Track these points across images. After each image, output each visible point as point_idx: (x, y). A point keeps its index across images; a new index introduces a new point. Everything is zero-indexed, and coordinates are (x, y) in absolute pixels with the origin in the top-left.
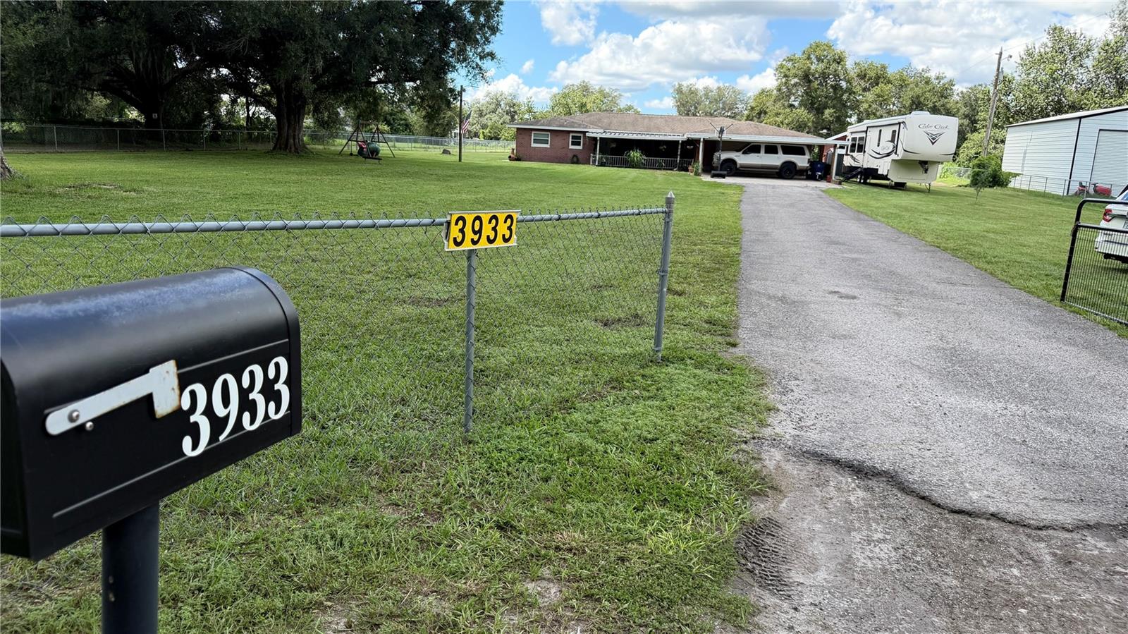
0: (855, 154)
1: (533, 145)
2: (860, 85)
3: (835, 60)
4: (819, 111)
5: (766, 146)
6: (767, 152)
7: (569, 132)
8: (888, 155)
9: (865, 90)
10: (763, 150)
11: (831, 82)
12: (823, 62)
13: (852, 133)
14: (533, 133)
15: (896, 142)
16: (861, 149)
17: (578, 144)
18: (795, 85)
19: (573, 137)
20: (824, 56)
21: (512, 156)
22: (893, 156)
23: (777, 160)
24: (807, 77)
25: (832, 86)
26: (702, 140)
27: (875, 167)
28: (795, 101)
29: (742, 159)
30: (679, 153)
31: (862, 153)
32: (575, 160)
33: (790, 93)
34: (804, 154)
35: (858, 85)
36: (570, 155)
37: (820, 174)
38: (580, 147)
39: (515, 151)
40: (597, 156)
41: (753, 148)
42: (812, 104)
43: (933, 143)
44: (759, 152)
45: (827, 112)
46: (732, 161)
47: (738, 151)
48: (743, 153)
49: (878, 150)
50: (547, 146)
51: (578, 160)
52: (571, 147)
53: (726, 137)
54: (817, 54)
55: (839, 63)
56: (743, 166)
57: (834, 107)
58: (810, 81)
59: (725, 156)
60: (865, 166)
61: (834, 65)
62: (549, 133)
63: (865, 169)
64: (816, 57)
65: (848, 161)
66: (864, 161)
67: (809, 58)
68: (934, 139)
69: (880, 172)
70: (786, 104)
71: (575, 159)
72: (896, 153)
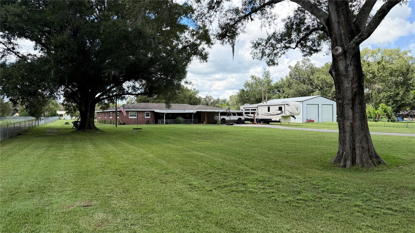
0: (250, 115)
1: (130, 117)
6: (233, 115)
7: (145, 111)
8: (278, 114)
13: (244, 108)
14: (129, 112)
15: (283, 110)
17: (149, 116)
19: (146, 113)
21: (122, 123)
22: (282, 115)
23: (236, 118)
27: (269, 118)
29: (227, 118)
32: (148, 122)
34: (243, 116)
36: (146, 121)
38: (149, 117)
40: (164, 120)
41: (229, 114)
43: (297, 110)
44: (231, 115)
46: (224, 119)
47: (225, 115)
48: (227, 116)
49: (269, 113)
50: (136, 117)
52: (146, 117)
62: (136, 112)
66: (259, 116)
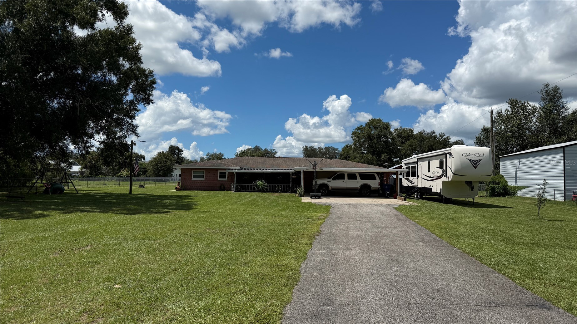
0: (411, 178)
1: (193, 179)
2: (399, 140)
3: (384, 128)
4: (379, 155)
5: (348, 174)
6: (349, 178)
7: (217, 170)
8: (439, 178)
9: (402, 143)
10: (346, 177)
11: (383, 139)
12: (377, 129)
13: (406, 164)
14: (193, 171)
15: (444, 168)
16: (415, 174)
17: (224, 177)
18: (364, 142)
19: (220, 173)
20: (378, 126)
21: (178, 187)
22: (444, 179)
23: (357, 183)
24: (369, 137)
25: (384, 142)
26: (302, 171)
27: (428, 187)
28: (364, 151)
29: (333, 184)
30: (291, 181)
31: (416, 177)
33: (361, 146)
34: (376, 179)
35: (398, 141)
36: (219, 185)
37: (388, 192)
38: (225, 179)
39: (180, 184)
40: (235, 185)
41: (340, 176)
42: (374, 151)
43: (475, 168)
44: (344, 179)
45: (383, 155)
46: (325, 186)
47: (329, 178)
48: (333, 180)
49: (429, 174)
50: (203, 179)
51: (224, 187)
52: (219, 179)
53: (318, 169)
54: (374, 125)
55: (386, 129)
56: (333, 189)
57: (386, 153)
58: (371, 140)
59: (320, 182)
60: (420, 186)
61: (384, 130)
62: (204, 171)
63: (420, 188)
64: (374, 126)
65: (405, 183)
66: (419, 182)
67: (370, 127)
68: (475, 164)
69: (434, 190)
70: (360, 152)
71: (222, 187)
72: (446, 176)
